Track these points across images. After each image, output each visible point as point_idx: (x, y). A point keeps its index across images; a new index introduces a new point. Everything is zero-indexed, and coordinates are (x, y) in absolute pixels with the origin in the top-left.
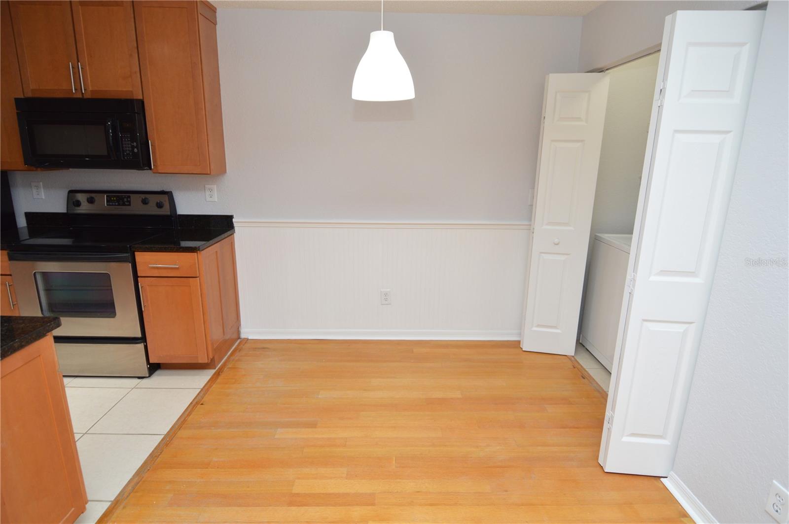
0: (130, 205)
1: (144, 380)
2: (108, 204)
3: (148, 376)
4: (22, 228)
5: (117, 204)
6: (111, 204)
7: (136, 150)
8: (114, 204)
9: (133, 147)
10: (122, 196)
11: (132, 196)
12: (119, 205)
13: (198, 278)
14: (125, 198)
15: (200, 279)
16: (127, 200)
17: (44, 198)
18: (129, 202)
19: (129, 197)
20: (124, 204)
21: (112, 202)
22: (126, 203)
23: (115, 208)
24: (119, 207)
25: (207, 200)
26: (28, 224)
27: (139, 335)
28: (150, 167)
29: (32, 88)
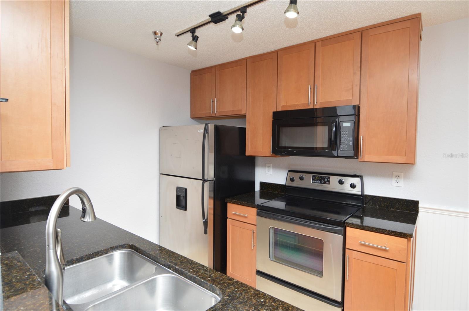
0: (329, 184)
2: (313, 181)
4: (257, 191)
5: (319, 182)
6: (315, 181)
7: (351, 143)
8: (317, 182)
9: (350, 141)
10: (324, 176)
11: (332, 177)
12: (321, 183)
14: (326, 178)
15: (406, 265)
16: (327, 179)
18: (329, 181)
19: (329, 178)
20: (325, 183)
21: (316, 181)
22: (326, 182)
23: (318, 185)
24: (321, 184)
25: (393, 185)
26: (260, 189)
27: (339, 300)
28: (358, 156)
29: (282, 105)
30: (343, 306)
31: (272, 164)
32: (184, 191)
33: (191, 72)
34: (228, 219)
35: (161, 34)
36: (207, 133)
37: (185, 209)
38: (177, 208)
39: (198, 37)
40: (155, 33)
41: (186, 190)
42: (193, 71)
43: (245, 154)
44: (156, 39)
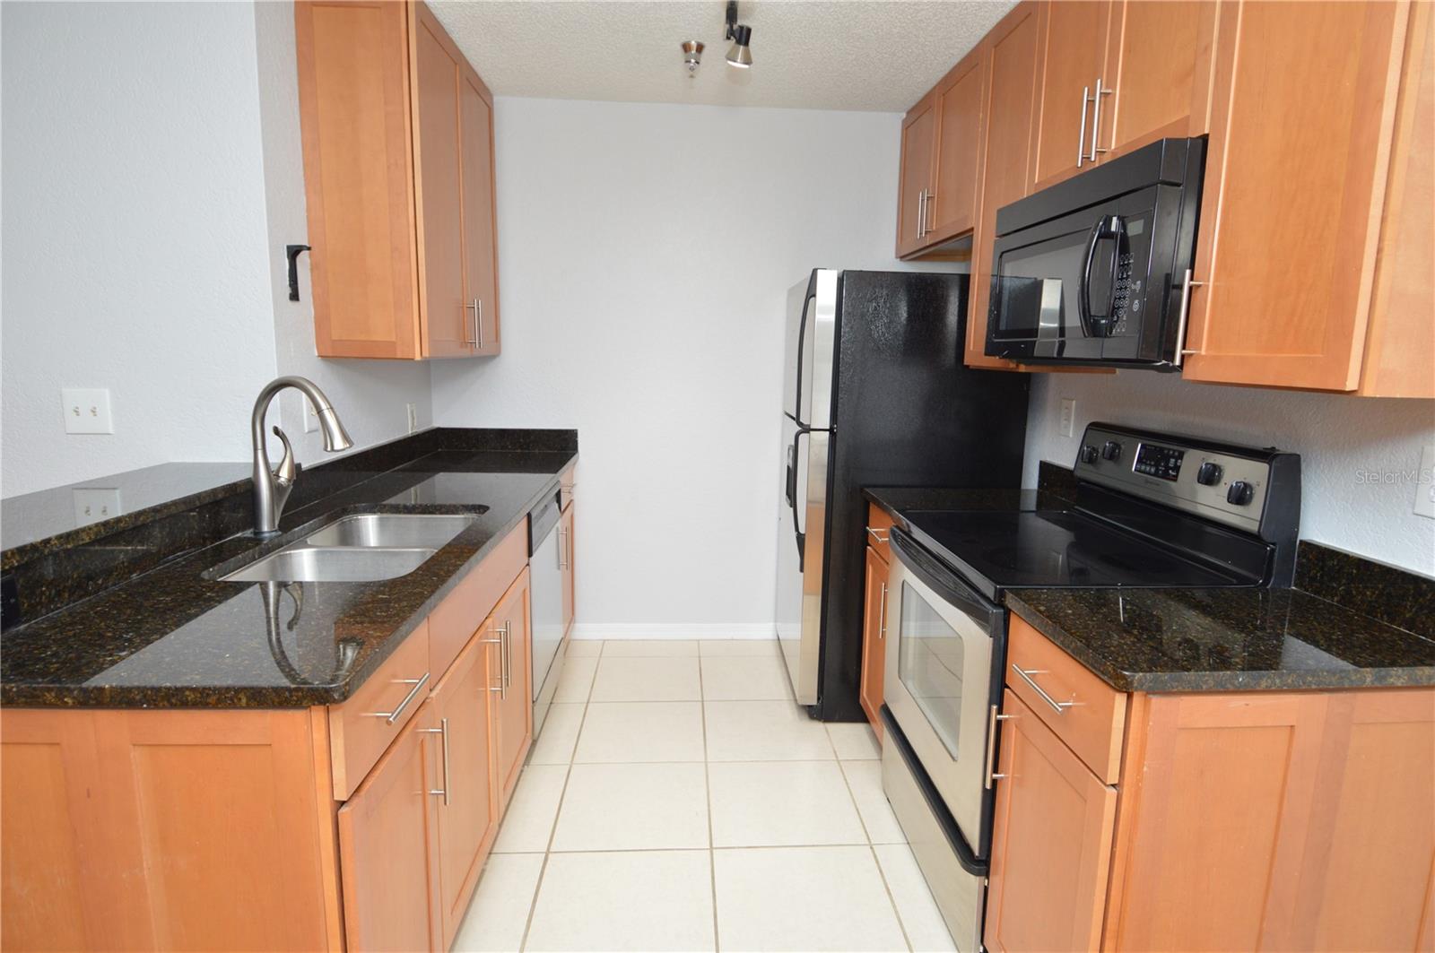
0: (1175, 479)
2: (1138, 466)
4: (1028, 492)
5: (1153, 470)
6: (1143, 467)
7: (1136, 304)
8: (1148, 469)
9: (1133, 297)
10: (1169, 450)
11: (1188, 453)
12: (1156, 474)
13: (1112, 791)
14: (1173, 456)
15: (1118, 800)
16: (1176, 462)
18: (1177, 469)
19: (1182, 455)
20: (1165, 475)
21: (1146, 464)
22: (1170, 471)
23: (1147, 481)
24: (1156, 478)
25: (1416, 511)
26: (1039, 486)
27: (976, 847)
28: (1173, 360)
29: (1036, 181)
30: (987, 875)
31: (1074, 402)
34: (869, 548)
35: (700, 48)
36: (814, 294)
38: (786, 500)
39: (749, 30)
40: (686, 47)
43: (963, 362)
44: (689, 62)
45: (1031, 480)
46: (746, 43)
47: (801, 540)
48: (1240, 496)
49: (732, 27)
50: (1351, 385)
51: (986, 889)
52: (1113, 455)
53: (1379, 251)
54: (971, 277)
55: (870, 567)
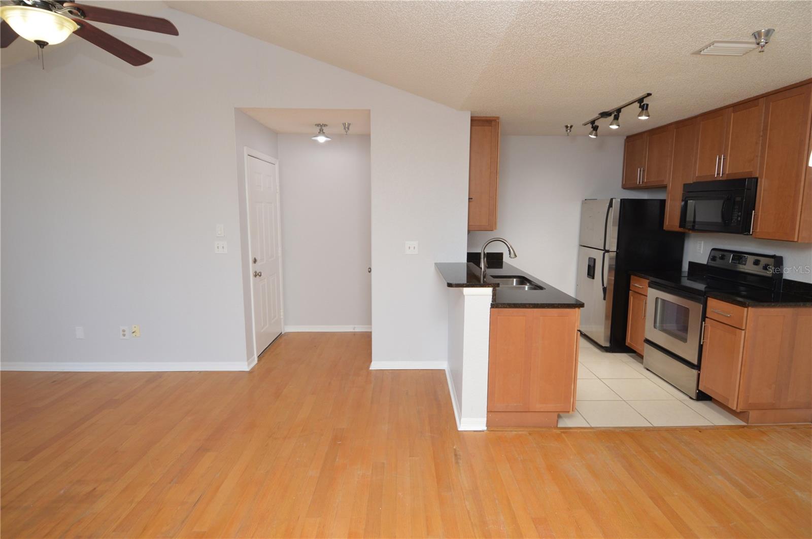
0: (743, 264)
1: (691, 401)
2: (732, 261)
3: (694, 398)
4: (684, 272)
7: (739, 219)
8: (736, 262)
9: (738, 216)
10: (743, 256)
12: (738, 263)
13: (743, 332)
14: (744, 258)
15: (745, 333)
17: (702, 252)
18: (746, 261)
19: (747, 257)
20: (741, 263)
21: (734, 260)
23: (735, 265)
24: (738, 265)
26: (688, 269)
27: (696, 362)
28: (750, 232)
29: (697, 175)
30: (700, 370)
32: (593, 260)
33: (625, 138)
34: (630, 291)
35: (571, 127)
36: (612, 207)
37: (593, 278)
38: (588, 277)
39: (598, 128)
40: (567, 127)
41: (595, 260)
42: (628, 137)
43: (663, 228)
44: (567, 131)
45: (685, 267)
46: (596, 130)
47: (605, 290)
48: (765, 268)
49: (592, 125)
50: (796, 240)
51: (699, 375)
52: (722, 258)
53: (801, 212)
54: (667, 201)
55: (632, 298)
